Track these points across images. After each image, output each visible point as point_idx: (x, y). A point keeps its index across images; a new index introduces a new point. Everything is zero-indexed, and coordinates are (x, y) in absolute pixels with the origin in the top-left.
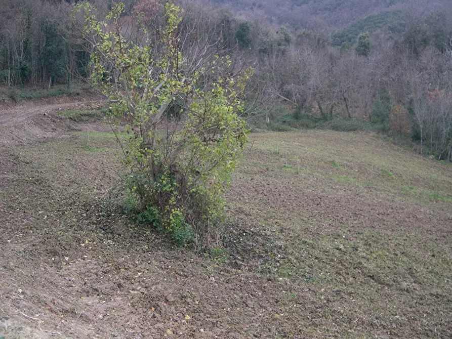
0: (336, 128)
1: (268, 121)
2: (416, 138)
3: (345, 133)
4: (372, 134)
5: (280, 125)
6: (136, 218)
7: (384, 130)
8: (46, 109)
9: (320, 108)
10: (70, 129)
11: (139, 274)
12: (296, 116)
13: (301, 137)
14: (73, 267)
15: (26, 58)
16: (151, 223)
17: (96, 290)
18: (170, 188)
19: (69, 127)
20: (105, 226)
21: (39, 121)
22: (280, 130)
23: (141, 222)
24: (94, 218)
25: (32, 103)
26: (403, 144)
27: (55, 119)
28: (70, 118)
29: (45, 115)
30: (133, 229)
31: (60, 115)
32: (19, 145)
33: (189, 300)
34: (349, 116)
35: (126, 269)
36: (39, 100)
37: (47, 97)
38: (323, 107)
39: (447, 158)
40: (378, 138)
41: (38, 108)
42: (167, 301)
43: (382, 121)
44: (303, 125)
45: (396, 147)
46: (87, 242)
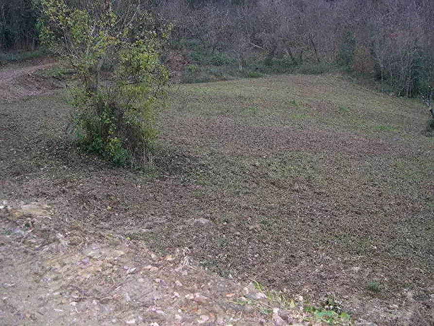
0: (304, 72)
1: (241, 68)
2: (378, 77)
3: (313, 76)
4: (338, 75)
5: (252, 72)
6: (87, 149)
7: (349, 72)
8: (30, 70)
9: (290, 54)
10: (53, 87)
11: (81, 185)
12: (268, 63)
13: (271, 81)
14: (31, 182)
15: (8, 23)
16: (98, 151)
17: (45, 194)
18: (109, 121)
19: (53, 86)
20: (62, 156)
21: (24, 81)
22: (252, 77)
23: (91, 151)
24: (55, 151)
25: (17, 66)
26: (366, 84)
27: (39, 79)
28: (53, 77)
29: (29, 75)
30: (84, 156)
31: (43, 75)
32: (4, 104)
33: (112, 197)
34: (319, 61)
35: (71, 182)
36: (23, 62)
37: (32, 58)
38: (293, 53)
39: (405, 94)
40: (342, 79)
41: (23, 69)
42: (96, 199)
43: (347, 63)
44: (274, 71)
45: (359, 87)
46: (45, 167)
